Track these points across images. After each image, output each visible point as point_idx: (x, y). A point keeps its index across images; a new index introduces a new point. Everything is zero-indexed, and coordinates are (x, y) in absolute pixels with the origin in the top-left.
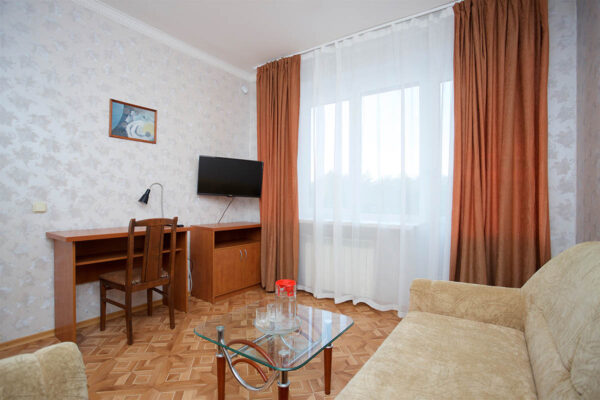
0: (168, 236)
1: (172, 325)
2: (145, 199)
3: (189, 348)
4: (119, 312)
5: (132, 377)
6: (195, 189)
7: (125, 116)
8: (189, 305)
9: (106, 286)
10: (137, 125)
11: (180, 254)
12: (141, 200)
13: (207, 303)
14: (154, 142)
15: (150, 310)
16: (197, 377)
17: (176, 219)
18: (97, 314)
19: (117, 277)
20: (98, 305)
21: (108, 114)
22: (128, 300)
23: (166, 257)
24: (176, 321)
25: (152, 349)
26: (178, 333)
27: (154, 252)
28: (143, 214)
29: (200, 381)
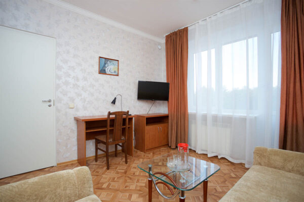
0: (124, 120)
1: (126, 162)
2: (114, 102)
3: (134, 173)
4: (103, 154)
5: (109, 185)
6: (137, 97)
7: (105, 64)
8: (134, 153)
9: (98, 142)
10: (110, 68)
11: (130, 128)
12: (112, 103)
13: (142, 153)
14: (118, 75)
15: (116, 154)
16: (138, 188)
17: (128, 112)
18: (94, 154)
19: (102, 138)
20: (94, 150)
21: (98, 63)
22: (107, 148)
23: (124, 130)
24: (128, 160)
25: (118, 173)
26: (129, 166)
27: (118, 127)
28: (114, 109)
29: (140, 190)
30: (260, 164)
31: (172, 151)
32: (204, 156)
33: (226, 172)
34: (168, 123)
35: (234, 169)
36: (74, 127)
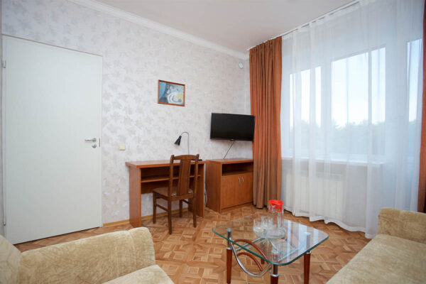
0: (193, 167)
1: (195, 225)
2: (178, 142)
3: (206, 241)
4: (162, 214)
5: (173, 254)
6: (209, 135)
8: (205, 213)
9: (157, 196)
10: (174, 95)
11: (200, 178)
12: (176, 143)
13: (216, 213)
14: (183, 105)
15: (181, 214)
16: (212, 261)
17: (198, 156)
18: (151, 213)
19: (162, 191)
20: (152, 208)
21: (157, 89)
22: (169, 206)
23: (192, 180)
24: (198, 223)
25: (183, 239)
26: (199, 230)
27: (185, 177)
28: (179, 152)
29: (214, 264)
30: (389, 233)
31: (258, 212)
32: (305, 220)
33: (337, 243)
34: (253, 171)
35: (348, 239)
36: (125, 175)
